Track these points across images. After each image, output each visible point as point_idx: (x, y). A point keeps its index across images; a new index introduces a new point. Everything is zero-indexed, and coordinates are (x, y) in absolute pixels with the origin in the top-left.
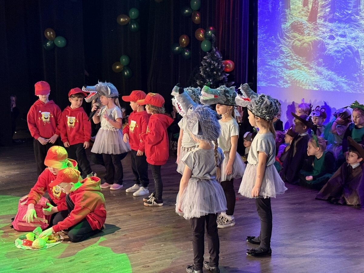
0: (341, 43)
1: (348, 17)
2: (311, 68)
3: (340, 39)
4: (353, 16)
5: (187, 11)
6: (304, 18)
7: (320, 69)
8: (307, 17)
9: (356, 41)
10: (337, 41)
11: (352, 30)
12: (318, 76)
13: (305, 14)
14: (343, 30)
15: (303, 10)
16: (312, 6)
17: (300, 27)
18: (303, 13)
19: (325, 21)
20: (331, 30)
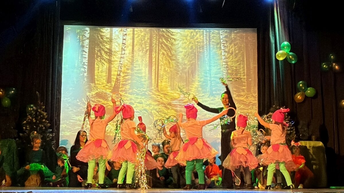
0: (138, 107)
1: (143, 93)
3: (138, 105)
4: (147, 92)
6: (107, 90)
8: (111, 90)
9: (150, 106)
10: (136, 106)
11: (147, 100)
13: (109, 88)
14: (140, 100)
15: (107, 85)
16: (115, 83)
17: (104, 96)
18: (107, 87)
19: (126, 93)
20: (131, 99)
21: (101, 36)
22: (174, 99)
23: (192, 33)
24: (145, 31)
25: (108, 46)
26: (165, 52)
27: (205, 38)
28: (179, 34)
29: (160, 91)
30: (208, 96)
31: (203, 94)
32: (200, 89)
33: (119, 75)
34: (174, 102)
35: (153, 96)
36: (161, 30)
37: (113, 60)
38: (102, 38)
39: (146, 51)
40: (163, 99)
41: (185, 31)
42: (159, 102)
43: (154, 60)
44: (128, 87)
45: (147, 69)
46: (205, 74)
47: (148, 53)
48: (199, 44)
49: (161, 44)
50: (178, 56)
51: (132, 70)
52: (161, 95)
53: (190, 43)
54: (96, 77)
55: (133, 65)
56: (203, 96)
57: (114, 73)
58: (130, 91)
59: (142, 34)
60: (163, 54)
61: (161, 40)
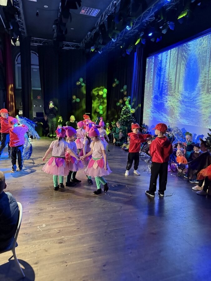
1: (172, 94)
2: (159, 113)
3: (169, 102)
5: (122, 90)
7: (162, 113)
8: (159, 94)
11: (173, 99)
12: (162, 116)
13: (159, 92)
14: (170, 99)
16: (161, 89)
19: (165, 95)
20: (166, 99)
21: (158, 60)
22: (185, 97)
23: (201, 40)
24: (176, 49)
25: (160, 66)
26: (184, 62)
27: (209, 42)
28: (193, 45)
29: (179, 92)
30: (205, 94)
31: (202, 93)
32: (201, 88)
33: (163, 84)
34: (185, 100)
35: (176, 96)
36: (184, 45)
37: (161, 74)
38: (158, 61)
39: (175, 65)
40: (181, 98)
41: (196, 41)
42: (178, 100)
43: (178, 70)
44: (166, 91)
45: (175, 77)
46: (205, 75)
47: (176, 66)
48: (204, 49)
49: (183, 56)
50: (191, 64)
51: (168, 79)
52: (180, 95)
53: (199, 50)
54: (155, 86)
55: (169, 75)
56: (202, 94)
57: (161, 82)
58: (166, 94)
59: (174, 52)
60: (183, 64)
61: (183, 54)
